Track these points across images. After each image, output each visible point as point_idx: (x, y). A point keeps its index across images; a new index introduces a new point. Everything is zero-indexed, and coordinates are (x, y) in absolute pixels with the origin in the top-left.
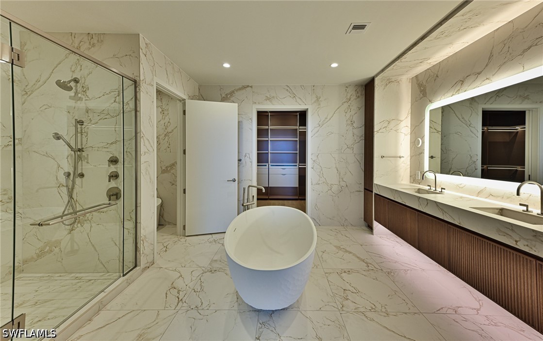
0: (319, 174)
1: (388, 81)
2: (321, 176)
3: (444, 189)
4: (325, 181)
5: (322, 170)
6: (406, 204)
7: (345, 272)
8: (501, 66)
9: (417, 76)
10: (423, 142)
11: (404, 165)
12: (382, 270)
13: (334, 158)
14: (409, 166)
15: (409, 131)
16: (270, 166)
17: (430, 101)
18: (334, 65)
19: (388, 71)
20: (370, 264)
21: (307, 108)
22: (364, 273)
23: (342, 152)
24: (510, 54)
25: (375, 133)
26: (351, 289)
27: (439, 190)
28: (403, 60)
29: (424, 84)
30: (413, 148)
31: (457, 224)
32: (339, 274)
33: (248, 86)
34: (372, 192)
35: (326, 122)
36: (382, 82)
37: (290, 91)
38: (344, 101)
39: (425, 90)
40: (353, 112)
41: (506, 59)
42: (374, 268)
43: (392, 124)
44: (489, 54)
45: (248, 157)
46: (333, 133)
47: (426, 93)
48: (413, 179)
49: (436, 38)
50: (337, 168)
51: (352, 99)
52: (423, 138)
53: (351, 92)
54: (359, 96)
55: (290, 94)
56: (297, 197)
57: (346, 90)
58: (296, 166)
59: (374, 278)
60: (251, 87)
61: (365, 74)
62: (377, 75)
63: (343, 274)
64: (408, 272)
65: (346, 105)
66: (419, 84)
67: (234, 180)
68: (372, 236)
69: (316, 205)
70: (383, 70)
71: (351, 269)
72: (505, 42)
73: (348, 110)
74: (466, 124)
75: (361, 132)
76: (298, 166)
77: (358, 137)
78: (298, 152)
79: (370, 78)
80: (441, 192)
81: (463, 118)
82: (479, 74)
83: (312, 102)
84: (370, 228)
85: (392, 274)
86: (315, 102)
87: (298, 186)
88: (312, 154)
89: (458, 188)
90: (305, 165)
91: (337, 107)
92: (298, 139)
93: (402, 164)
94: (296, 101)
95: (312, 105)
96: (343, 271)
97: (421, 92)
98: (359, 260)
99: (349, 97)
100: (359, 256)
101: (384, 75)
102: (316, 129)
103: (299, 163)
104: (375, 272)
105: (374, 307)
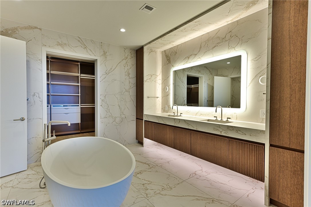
0: (106, 110)
1: (151, 51)
2: (108, 111)
3: (182, 114)
4: (111, 115)
5: (108, 106)
6: (167, 124)
7: (138, 174)
8: (205, 53)
9: (165, 51)
10: (169, 89)
11: (159, 102)
12: (157, 165)
13: (117, 98)
14: (161, 103)
15: (161, 83)
16: (52, 106)
17: (173, 66)
18: (123, 30)
19: (153, 44)
20: (150, 164)
21: (96, 58)
22: (149, 170)
23: (123, 94)
24: (208, 48)
25: (144, 82)
26: (146, 182)
27: (179, 114)
28: (162, 39)
29: (169, 56)
30: (163, 92)
31: (195, 129)
32: (135, 176)
33: (36, 28)
34: (143, 120)
35: (111, 71)
36: (148, 50)
37: (81, 42)
38: (123, 58)
39: (170, 59)
40: (129, 67)
41: (206, 50)
42: (153, 166)
43: (153, 77)
44: (200, 46)
45: (38, 96)
46: (116, 80)
47: (170, 61)
48: (164, 110)
49: (182, 31)
50: (119, 105)
51: (128, 58)
52: (169, 86)
53: (128, 53)
54: (132, 57)
55: (81, 45)
56: (80, 131)
57: (124, 51)
58: (78, 106)
59: (156, 171)
60: (40, 29)
61: (138, 42)
62: (146, 45)
63: (138, 175)
64: (170, 162)
65: (124, 61)
66: (166, 56)
67: (22, 119)
68: (143, 148)
69: (104, 133)
70: (150, 43)
71: (141, 171)
72: (206, 42)
73: (126, 65)
74: (181, 81)
75: (134, 81)
76: (80, 106)
77: (132, 84)
78: (80, 95)
79: (142, 46)
80: (180, 116)
81: (180, 78)
82: (196, 55)
83: (100, 55)
84: (141, 143)
85: (163, 166)
86: (103, 55)
87: (80, 122)
88: (101, 95)
89: (187, 112)
90: (94, 105)
91: (119, 62)
92: (79, 84)
93: (158, 102)
94: (87, 52)
95: (100, 57)
96: (137, 174)
97: (167, 60)
98: (142, 164)
99: (126, 56)
100: (142, 161)
101: (149, 46)
102: (104, 76)
103: (81, 104)
104: (155, 168)
105: (163, 188)
